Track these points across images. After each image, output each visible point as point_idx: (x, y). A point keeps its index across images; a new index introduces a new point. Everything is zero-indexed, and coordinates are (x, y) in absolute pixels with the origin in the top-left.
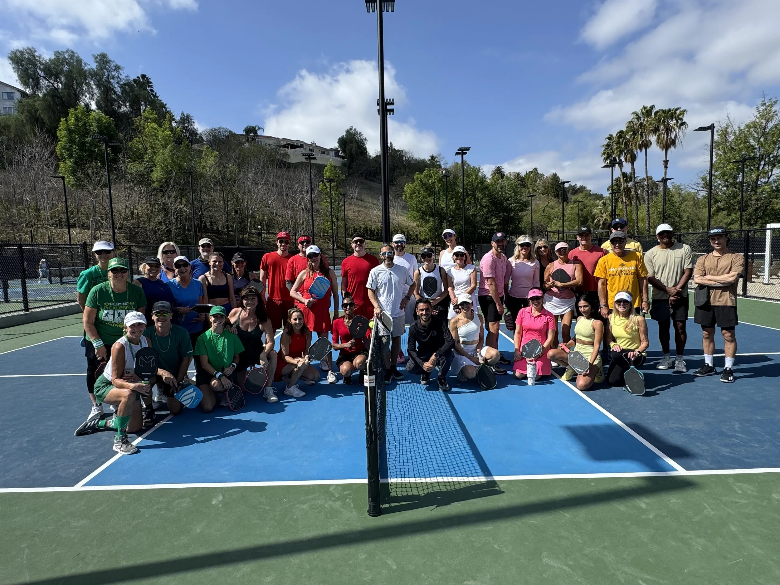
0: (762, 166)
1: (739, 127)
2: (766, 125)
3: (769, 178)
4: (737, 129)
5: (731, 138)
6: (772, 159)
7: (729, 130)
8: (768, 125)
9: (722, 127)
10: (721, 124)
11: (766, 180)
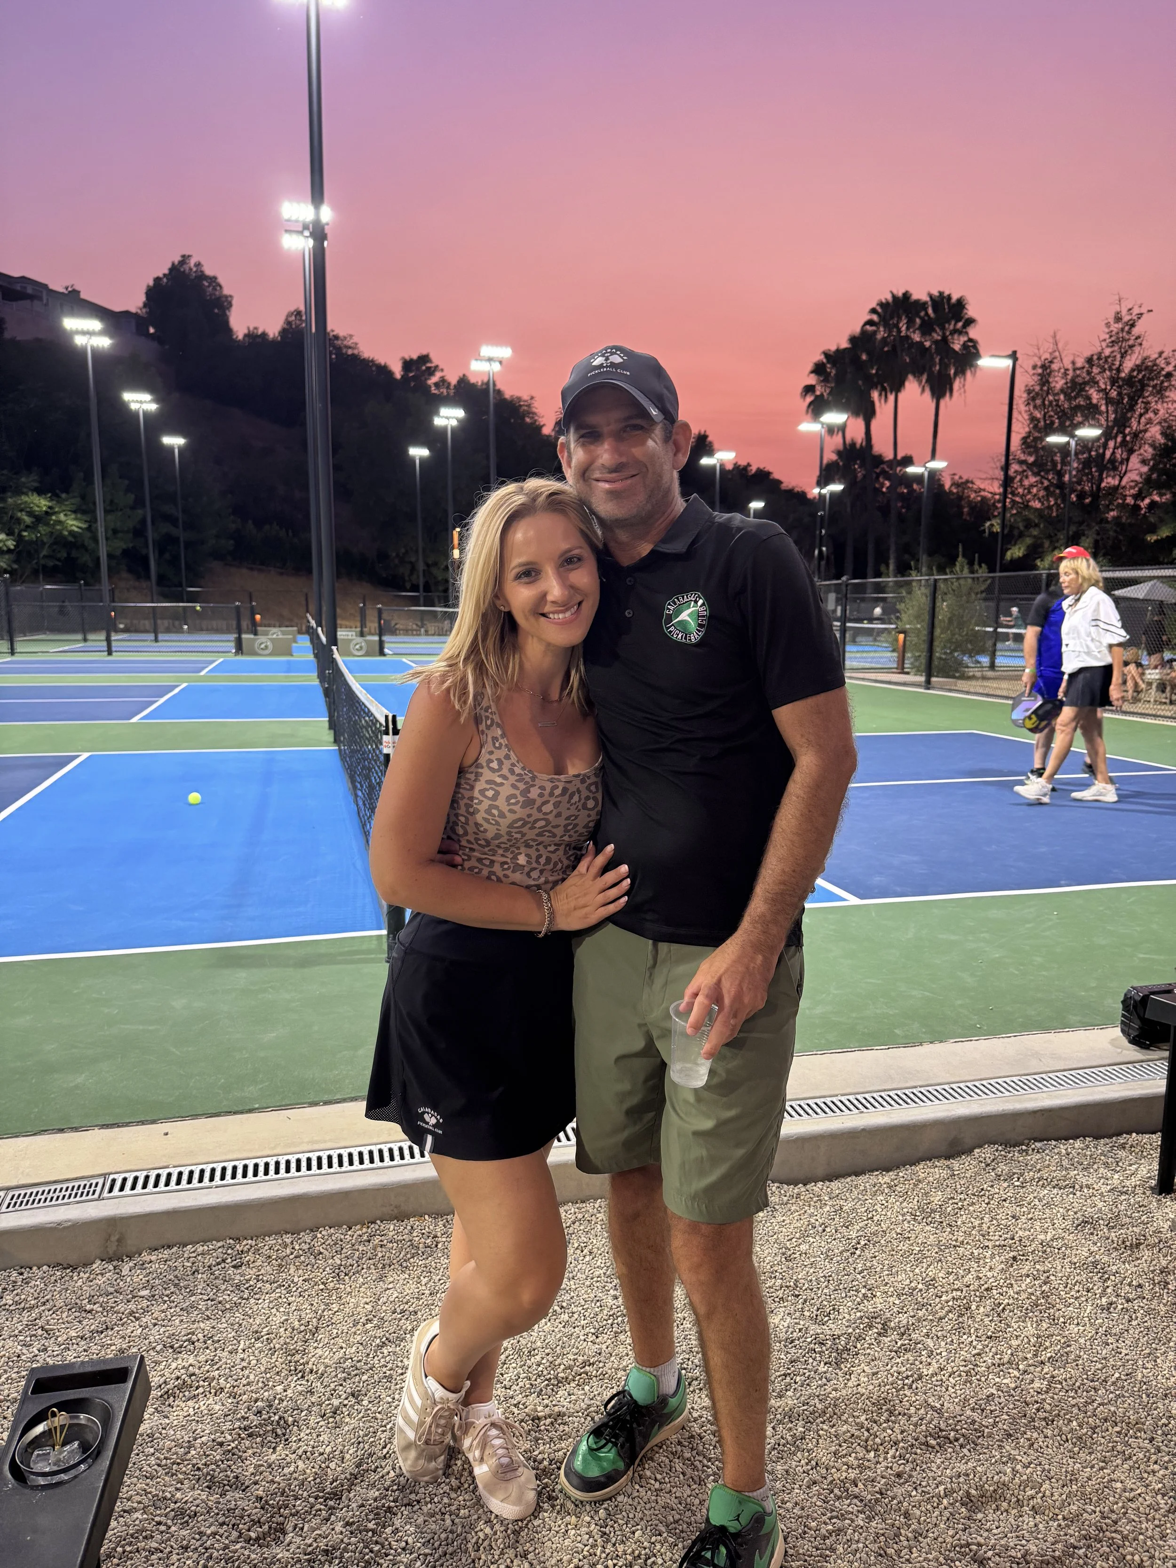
0: (1111, 450)
1: (1073, 363)
2: (1120, 365)
3: (1121, 478)
4: (1070, 366)
5: (1058, 383)
6: (1128, 438)
7: (1055, 366)
8: (1124, 365)
9: (1043, 359)
10: (1041, 351)
11: (1117, 483)
